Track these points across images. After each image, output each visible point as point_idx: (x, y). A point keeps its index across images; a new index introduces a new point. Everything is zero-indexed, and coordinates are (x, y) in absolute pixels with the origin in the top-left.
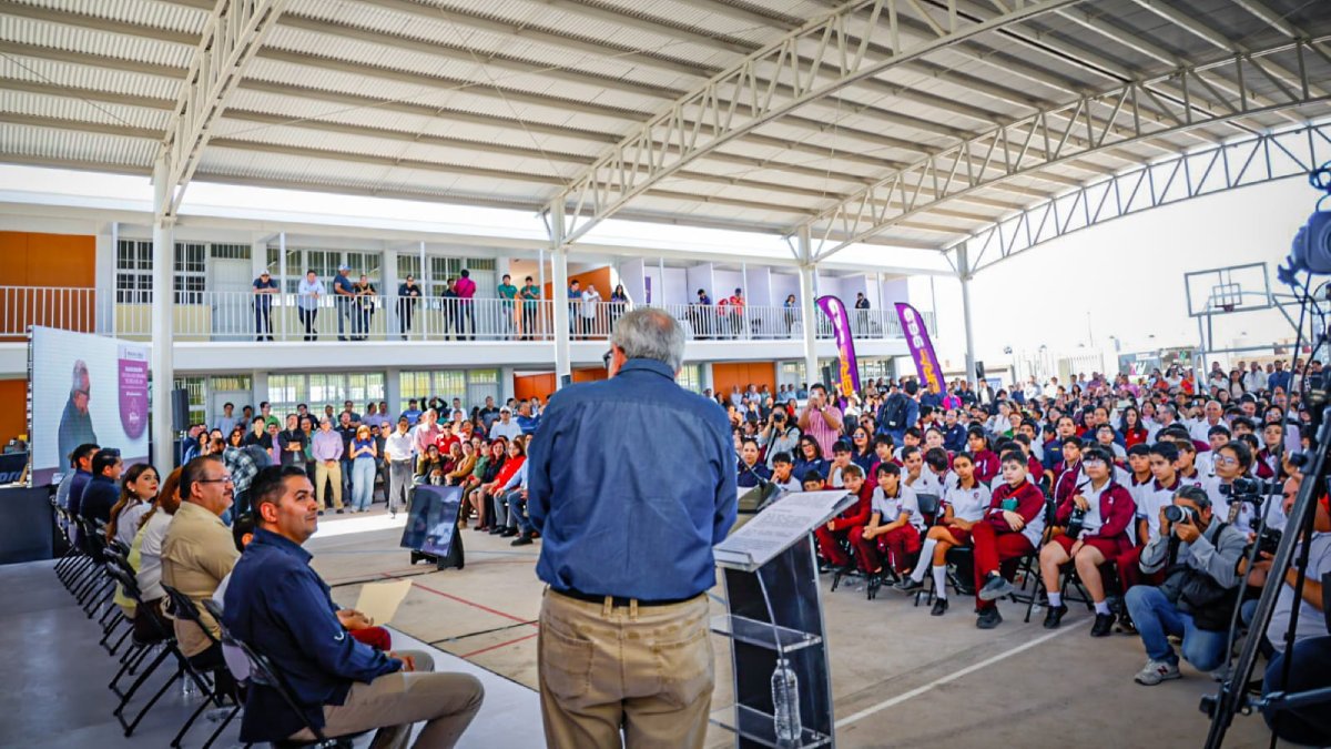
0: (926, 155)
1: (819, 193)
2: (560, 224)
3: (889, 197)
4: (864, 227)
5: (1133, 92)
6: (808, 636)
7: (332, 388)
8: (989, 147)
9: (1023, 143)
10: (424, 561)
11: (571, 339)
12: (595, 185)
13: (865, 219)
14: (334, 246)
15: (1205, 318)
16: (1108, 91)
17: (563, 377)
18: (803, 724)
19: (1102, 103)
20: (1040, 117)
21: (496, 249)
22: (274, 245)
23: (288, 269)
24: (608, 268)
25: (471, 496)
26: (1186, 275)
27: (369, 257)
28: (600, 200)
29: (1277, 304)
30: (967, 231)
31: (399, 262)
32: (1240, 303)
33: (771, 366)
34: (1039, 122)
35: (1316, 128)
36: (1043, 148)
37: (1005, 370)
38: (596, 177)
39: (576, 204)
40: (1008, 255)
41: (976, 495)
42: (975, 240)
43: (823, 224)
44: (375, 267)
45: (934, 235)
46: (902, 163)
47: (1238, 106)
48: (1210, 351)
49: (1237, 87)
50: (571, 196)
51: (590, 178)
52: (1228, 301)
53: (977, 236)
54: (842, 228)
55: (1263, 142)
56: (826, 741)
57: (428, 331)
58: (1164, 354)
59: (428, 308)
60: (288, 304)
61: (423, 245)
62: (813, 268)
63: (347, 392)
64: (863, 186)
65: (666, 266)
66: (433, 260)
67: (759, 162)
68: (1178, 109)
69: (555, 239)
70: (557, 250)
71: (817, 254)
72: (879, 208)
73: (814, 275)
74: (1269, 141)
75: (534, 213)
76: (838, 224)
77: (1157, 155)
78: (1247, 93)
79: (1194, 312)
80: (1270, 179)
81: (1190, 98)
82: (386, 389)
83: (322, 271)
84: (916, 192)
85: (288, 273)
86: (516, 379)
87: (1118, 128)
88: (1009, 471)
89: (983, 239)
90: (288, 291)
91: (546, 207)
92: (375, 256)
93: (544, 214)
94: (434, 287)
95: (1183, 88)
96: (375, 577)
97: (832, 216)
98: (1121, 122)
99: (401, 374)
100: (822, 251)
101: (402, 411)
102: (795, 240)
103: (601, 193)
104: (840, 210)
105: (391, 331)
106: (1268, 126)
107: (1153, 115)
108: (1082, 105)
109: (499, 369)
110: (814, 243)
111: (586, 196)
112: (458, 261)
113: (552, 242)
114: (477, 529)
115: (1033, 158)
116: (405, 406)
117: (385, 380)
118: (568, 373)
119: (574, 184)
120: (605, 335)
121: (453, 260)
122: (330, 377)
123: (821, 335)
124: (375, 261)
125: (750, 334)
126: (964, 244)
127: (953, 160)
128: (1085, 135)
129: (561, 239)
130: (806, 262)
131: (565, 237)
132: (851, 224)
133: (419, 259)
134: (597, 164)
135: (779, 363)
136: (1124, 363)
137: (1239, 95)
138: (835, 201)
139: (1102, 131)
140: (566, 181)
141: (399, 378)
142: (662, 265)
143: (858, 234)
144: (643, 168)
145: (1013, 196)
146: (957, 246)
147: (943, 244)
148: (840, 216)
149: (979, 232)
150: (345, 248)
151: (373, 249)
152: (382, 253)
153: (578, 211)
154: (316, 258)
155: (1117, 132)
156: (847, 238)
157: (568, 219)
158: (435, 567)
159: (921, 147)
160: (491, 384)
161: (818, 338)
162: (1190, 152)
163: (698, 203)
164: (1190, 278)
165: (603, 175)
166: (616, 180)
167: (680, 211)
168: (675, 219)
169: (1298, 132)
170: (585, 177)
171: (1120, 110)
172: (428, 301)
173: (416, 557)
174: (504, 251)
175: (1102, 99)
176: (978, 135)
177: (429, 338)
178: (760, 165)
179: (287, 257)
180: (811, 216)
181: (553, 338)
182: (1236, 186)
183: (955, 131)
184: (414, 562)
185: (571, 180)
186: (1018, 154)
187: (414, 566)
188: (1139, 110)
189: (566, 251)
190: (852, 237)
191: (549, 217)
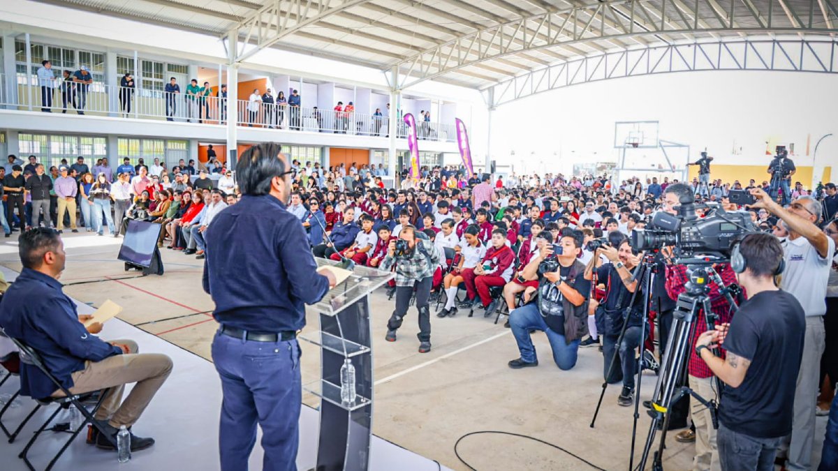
0: (476, 30)
1: (407, 46)
2: (234, 48)
3: (450, 53)
4: (433, 70)
5: (603, 8)
6: (363, 347)
7: (67, 146)
8: (515, 30)
9: (535, 30)
10: (134, 269)
11: (239, 125)
12: (259, 24)
13: (434, 65)
14: (69, 46)
15: (622, 149)
16: (589, 5)
17: (231, 151)
18: (357, 393)
19: (585, 12)
20: (547, 16)
21: (189, 60)
22: (20, 38)
23: (32, 58)
24: (265, 79)
25: (167, 227)
26: (617, 123)
27: (96, 56)
28: (263, 35)
29: (661, 146)
30: (496, 80)
31: (118, 61)
32: (642, 143)
33: (367, 152)
34: (547, 18)
35: (699, 45)
36: (547, 35)
37: (508, 166)
38: (260, 18)
39: (246, 35)
40: (518, 97)
41: (478, 251)
42: (500, 86)
43: (408, 65)
44: (100, 62)
45: (475, 81)
46: (460, 33)
47: (659, 25)
48: (622, 169)
49: (661, 14)
50: (243, 30)
51: (257, 19)
52: (636, 142)
53: (501, 83)
54: (419, 70)
55: (670, 49)
56: (368, 403)
57: (139, 112)
58: (599, 165)
59: (139, 96)
60: (33, 84)
61: (136, 53)
62: (399, 93)
63: (79, 149)
64: (435, 45)
65: (304, 82)
66: (143, 62)
67: (370, 21)
68: (626, 22)
69: (231, 59)
70: (231, 66)
71: (402, 85)
72: (444, 60)
73: (399, 98)
74: (673, 48)
75: (217, 39)
76: (417, 67)
77: (612, 48)
78: (666, 18)
79: (617, 145)
80: (670, 72)
81: (635, 16)
82: (107, 149)
83: (60, 62)
84: (468, 52)
85: (32, 62)
86: (200, 147)
87: (592, 29)
88: (496, 239)
89: (505, 85)
90: (33, 73)
91: (225, 35)
92: (100, 56)
93: (224, 39)
94: (144, 81)
95: (631, 10)
96: (100, 279)
97: (414, 61)
98: (593, 25)
99: (119, 140)
100: (406, 83)
101: (119, 165)
102: (389, 74)
103: (263, 30)
104: (419, 58)
105: (112, 110)
106: (674, 40)
107: (613, 23)
108: (573, 12)
109: (188, 141)
110: (401, 77)
111: (253, 31)
112: (161, 65)
113: (228, 60)
114: (169, 247)
115: (540, 40)
116: (121, 162)
117: (107, 142)
118: (235, 148)
119: (246, 21)
120: (261, 124)
121: (157, 64)
122: (66, 138)
123: (400, 136)
124: (100, 59)
125: (356, 132)
126: (493, 87)
127: (492, 35)
128: (572, 30)
129: (234, 57)
130: (394, 89)
131: (237, 58)
132: (425, 67)
133: (133, 60)
134: (262, 10)
135: (372, 151)
136: (576, 168)
137: (661, 18)
138: (416, 52)
139: (583, 29)
140: (240, 19)
141: (117, 142)
142: (302, 81)
143: (429, 75)
144: (293, 16)
145: (525, 62)
146: (489, 89)
147: (481, 85)
148: (419, 61)
149: (503, 80)
150: (78, 48)
151: (99, 51)
152: (105, 54)
153: (247, 40)
154: (54, 52)
155: (591, 31)
156: (423, 76)
157: (240, 45)
158: (140, 274)
159: (474, 24)
160: (182, 150)
161: (397, 137)
162: (629, 49)
163: (328, 43)
164: (618, 125)
165: (266, 18)
166: (274, 22)
167: (315, 47)
168: (312, 52)
169: (689, 45)
170: (253, 18)
171: (594, 18)
172: (140, 91)
173: (128, 266)
174: (194, 63)
175: (585, 9)
176: (510, 22)
177: (139, 117)
178: (371, 23)
179: (32, 49)
180: (400, 60)
181: (226, 124)
182: (651, 73)
183: (495, 17)
184: (127, 270)
185: (244, 18)
186: (531, 37)
187: (127, 272)
188: (605, 20)
189: (237, 67)
190: (424, 77)
191: (227, 42)
